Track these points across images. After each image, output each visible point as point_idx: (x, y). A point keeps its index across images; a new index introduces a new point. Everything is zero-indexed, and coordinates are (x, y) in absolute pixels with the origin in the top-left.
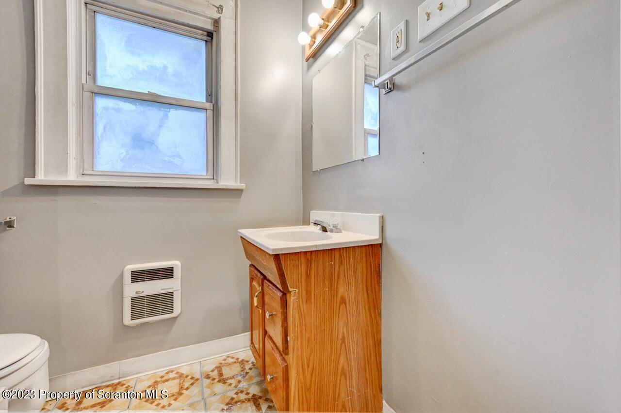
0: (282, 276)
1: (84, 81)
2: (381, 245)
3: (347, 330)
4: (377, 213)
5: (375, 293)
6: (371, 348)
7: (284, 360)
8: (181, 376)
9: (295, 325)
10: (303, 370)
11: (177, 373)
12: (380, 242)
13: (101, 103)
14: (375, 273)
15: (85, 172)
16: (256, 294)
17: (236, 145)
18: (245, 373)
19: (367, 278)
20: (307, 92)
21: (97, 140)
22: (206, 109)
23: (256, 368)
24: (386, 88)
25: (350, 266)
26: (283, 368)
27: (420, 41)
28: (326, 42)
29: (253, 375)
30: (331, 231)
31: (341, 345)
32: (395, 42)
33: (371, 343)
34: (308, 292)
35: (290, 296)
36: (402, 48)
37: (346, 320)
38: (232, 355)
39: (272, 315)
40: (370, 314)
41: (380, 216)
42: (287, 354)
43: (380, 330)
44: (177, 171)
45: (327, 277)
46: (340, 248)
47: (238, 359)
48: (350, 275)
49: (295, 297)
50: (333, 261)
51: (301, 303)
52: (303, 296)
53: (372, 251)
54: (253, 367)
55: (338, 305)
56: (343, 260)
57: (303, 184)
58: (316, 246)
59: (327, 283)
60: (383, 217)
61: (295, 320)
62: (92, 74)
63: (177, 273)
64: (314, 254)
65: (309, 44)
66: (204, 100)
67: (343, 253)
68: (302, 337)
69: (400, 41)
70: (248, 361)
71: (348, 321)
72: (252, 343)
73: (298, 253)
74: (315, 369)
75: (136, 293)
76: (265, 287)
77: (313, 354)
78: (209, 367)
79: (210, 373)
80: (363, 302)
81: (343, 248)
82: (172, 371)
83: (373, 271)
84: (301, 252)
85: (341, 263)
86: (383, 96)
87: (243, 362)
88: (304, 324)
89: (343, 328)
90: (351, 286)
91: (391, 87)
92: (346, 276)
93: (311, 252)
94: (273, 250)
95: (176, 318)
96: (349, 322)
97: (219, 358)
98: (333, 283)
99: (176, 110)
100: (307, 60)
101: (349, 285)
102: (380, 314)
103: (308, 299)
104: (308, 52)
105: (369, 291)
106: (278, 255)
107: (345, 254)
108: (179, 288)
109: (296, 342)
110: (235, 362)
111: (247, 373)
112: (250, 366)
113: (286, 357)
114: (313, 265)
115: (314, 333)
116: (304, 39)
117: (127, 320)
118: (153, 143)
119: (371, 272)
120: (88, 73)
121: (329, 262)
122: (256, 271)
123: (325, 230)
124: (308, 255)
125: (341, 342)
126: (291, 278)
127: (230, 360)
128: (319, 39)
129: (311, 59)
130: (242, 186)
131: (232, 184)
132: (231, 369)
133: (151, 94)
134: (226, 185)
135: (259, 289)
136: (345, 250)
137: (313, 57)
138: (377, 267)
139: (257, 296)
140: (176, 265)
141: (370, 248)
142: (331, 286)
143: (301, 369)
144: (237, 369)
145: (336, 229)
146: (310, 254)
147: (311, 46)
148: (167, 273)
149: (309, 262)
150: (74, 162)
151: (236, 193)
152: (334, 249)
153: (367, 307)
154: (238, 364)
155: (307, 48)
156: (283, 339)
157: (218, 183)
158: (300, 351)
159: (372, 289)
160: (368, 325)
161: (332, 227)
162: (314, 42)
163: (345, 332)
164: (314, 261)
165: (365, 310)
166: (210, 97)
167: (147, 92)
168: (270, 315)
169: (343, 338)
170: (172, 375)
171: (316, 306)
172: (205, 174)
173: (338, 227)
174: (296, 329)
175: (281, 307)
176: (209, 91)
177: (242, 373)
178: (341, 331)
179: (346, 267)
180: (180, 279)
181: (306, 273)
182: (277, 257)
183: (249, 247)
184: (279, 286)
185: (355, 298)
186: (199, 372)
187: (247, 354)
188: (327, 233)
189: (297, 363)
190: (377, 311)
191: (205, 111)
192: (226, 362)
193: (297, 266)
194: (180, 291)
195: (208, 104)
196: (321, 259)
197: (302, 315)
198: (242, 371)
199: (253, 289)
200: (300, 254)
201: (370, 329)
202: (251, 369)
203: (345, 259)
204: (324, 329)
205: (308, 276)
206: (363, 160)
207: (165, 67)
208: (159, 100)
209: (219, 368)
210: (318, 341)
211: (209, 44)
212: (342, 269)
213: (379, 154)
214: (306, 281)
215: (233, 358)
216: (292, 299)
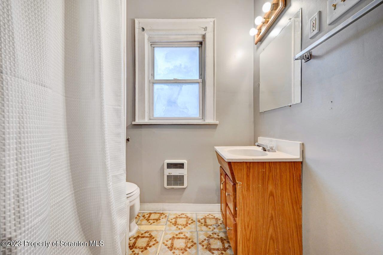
0: (232, 174)
1: (150, 79)
2: (302, 163)
3: (275, 213)
4: (299, 141)
5: (297, 193)
6: (294, 228)
7: (235, 220)
8: (187, 217)
9: (240, 202)
10: (245, 228)
11: (186, 216)
12: (301, 160)
13: (156, 87)
14: (297, 180)
15: (151, 118)
16: (222, 182)
17: (214, 100)
18: (218, 225)
19: (290, 183)
20: (256, 62)
21: (154, 104)
22: (199, 83)
23: (224, 224)
24: (305, 58)
25: (276, 173)
26: (234, 224)
27: (329, 25)
28: (268, 31)
29: (222, 227)
30: (269, 151)
31: (270, 221)
32: (312, 27)
33: (293, 225)
34: (248, 185)
35: (237, 185)
36: (316, 31)
37: (274, 207)
38: (211, 214)
39: (229, 195)
40: (293, 207)
41: (300, 144)
42: (236, 217)
43: (301, 219)
44: (186, 116)
45: (260, 178)
46: (269, 162)
47: (214, 217)
48: (277, 179)
49: (240, 187)
50: (265, 169)
51: (243, 190)
52: (245, 186)
53: (294, 165)
54: (222, 223)
55: (268, 196)
56: (272, 169)
57: (254, 120)
58: (253, 159)
59: (260, 182)
60: (303, 144)
61: (240, 199)
62: (153, 75)
63: (186, 166)
64: (252, 164)
65: (257, 34)
66: (198, 78)
67: (272, 165)
68: (244, 209)
69: (315, 26)
70: (220, 220)
71: (275, 207)
72: (221, 209)
73: (242, 162)
74: (252, 230)
75: (169, 173)
76: (226, 179)
77: (251, 221)
78: (200, 217)
79: (200, 220)
80: (287, 198)
81: (272, 162)
82: (183, 214)
83: (295, 179)
84: (243, 162)
85: (270, 171)
86: (303, 63)
87: (217, 219)
88: (245, 203)
89: (272, 211)
90: (277, 186)
91: (309, 57)
92: (274, 179)
93: (250, 162)
94: (228, 159)
95: (185, 188)
96: (276, 209)
97: (206, 214)
98: (265, 183)
99: (185, 85)
100: (256, 44)
101: (276, 186)
102: (301, 208)
103: (248, 189)
104: (257, 39)
105: (292, 191)
106: (230, 162)
107: (273, 166)
108: (186, 174)
109: (241, 211)
110: (213, 218)
111: (219, 225)
112: (221, 222)
113: (236, 219)
114: (251, 170)
115: (252, 209)
116: (254, 32)
117: (166, 186)
118: (176, 103)
119: (293, 178)
120: (152, 75)
121: (262, 170)
122: (223, 170)
123: (265, 150)
124: (248, 164)
125: (270, 219)
126: (237, 175)
127: (211, 217)
128: (263, 30)
129: (259, 43)
130: (217, 122)
131: (211, 121)
132: (211, 221)
133: (175, 80)
134: (209, 122)
135: (224, 180)
136: (273, 163)
137: (260, 41)
138: (298, 177)
139: (222, 183)
140: (185, 162)
141: (293, 164)
142: (263, 184)
143: (243, 227)
144: (213, 222)
145: (272, 150)
146: (249, 164)
147: (258, 35)
148: (181, 166)
149: (248, 168)
150: (147, 114)
151: (214, 126)
152: (265, 162)
153: (290, 202)
154: (214, 220)
155: (256, 36)
156: (234, 208)
157: (204, 121)
158: (243, 217)
159: (294, 191)
160: (290, 213)
161: (269, 148)
162: (260, 32)
163: (273, 214)
164: (251, 168)
165: (289, 203)
166: (201, 76)
167: (173, 79)
168: (228, 195)
169: (272, 217)
170: (183, 216)
171: (253, 194)
172: (199, 116)
173: (274, 149)
174: (241, 204)
175: (233, 191)
176: (201, 73)
177: (216, 225)
178: (271, 213)
179: (274, 174)
180: (187, 170)
181: (247, 174)
182: (230, 163)
183: (220, 158)
184: (231, 179)
185: (280, 194)
186: (195, 218)
187: (219, 216)
188: (266, 152)
189: (241, 224)
190: (298, 206)
191: (198, 84)
192: (208, 217)
193: (241, 170)
194: (187, 175)
195: (200, 79)
196: (256, 168)
197: (244, 197)
198: (216, 224)
199: (222, 180)
200: (243, 163)
201: (292, 216)
202: (221, 224)
203: (273, 168)
204: (259, 209)
205: (248, 176)
206: (290, 106)
207: (181, 65)
208: (178, 82)
209: (205, 219)
210: (254, 214)
211: (201, 48)
212: (271, 174)
213: (301, 102)
214: (247, 179)
215: (212, 216)
216: (238, 187)
